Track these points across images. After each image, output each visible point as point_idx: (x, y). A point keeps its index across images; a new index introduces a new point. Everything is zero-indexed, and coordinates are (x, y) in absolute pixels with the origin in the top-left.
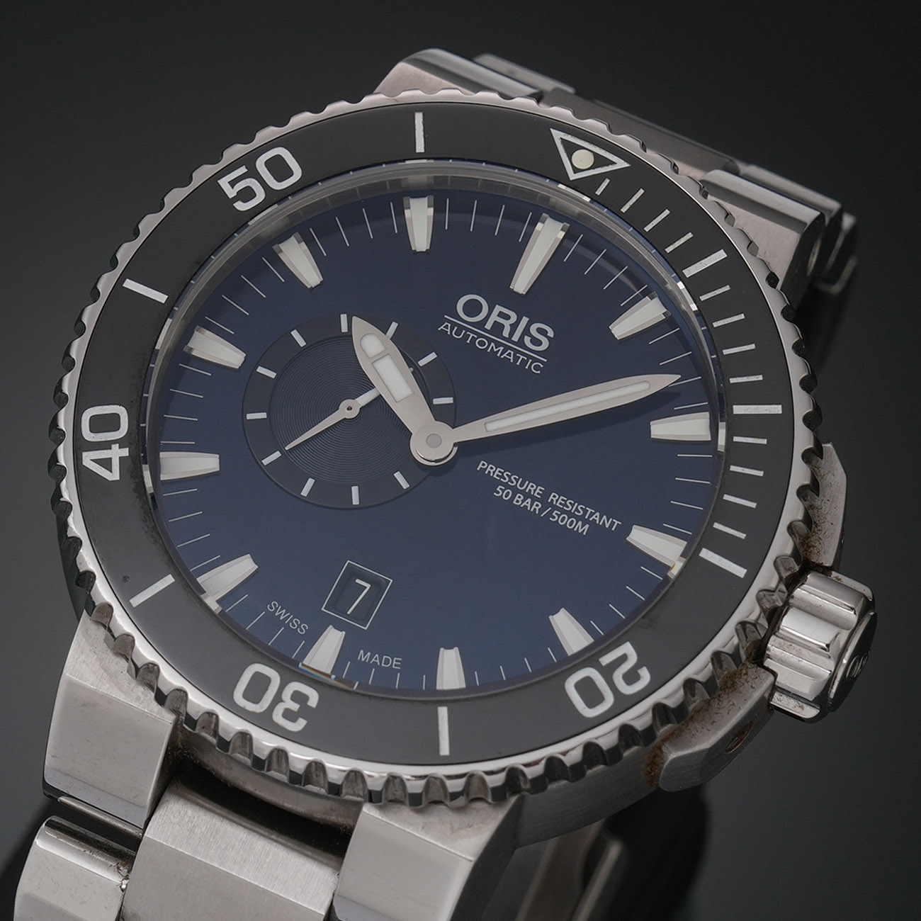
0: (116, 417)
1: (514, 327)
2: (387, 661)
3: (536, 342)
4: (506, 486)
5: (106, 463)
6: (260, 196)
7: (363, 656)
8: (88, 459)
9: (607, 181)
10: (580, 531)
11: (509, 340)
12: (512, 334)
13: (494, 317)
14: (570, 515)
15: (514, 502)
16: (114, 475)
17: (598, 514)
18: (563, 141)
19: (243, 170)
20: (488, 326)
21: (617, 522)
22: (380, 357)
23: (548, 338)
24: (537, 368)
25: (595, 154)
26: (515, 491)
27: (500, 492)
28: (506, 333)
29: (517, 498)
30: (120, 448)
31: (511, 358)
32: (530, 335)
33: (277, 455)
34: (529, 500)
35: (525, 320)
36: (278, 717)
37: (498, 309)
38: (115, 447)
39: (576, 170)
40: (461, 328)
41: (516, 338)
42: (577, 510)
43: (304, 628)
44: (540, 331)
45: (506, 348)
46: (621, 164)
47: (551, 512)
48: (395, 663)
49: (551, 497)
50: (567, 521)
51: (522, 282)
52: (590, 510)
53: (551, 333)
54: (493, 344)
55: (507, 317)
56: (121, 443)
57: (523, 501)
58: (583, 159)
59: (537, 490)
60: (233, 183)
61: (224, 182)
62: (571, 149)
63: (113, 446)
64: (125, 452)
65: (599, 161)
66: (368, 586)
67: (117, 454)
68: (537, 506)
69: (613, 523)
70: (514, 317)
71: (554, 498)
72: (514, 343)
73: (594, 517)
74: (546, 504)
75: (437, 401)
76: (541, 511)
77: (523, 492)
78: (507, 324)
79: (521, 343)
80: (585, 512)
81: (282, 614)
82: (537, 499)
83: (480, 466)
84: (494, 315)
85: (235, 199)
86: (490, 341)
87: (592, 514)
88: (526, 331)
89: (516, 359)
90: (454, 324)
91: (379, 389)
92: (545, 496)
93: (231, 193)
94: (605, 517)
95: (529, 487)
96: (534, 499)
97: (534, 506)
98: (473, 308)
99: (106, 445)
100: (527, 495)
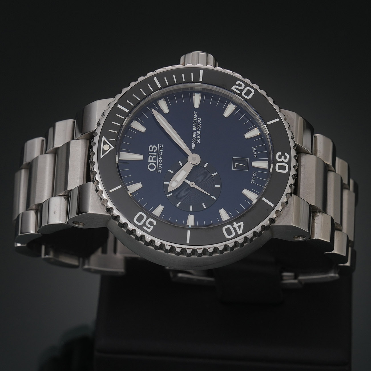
0: (226, 230)
1: (153, 155)
2: (254, 150)
3: (155, 148)
4: (196, 141)
5: (239, 227)
6: (150, 219)
7: (256, 156)
8: (240, 232)
9: (110, 139)
10: (200, 120)
11: (157, 155)
12: (155, 155)
13: (152, 161)
14: (197, 123)
15: (200, 137)
16: (242, 224)
17: (194, 117)
18: (103, 154)
19: (144, 227)
20: (155, 161)
21: (194, 112)
22: (177, 181)
23: (152, 146)
24: (161, 146)
25: (104, 145)
26: (196, 138)
27: (199, 141)
28: (155, 157)
29: (198, 137)
30: (234, 225)
31: (161, 153)
32: (153, 151)
33: (212, 197)
34: (198, 134)
35: (150, 153)
36: (287, 160)
37: (149, 161)
38: (234, 226)
39: (110, 147)
40: (158, 168)
41: (156, 154)
42: (195, 122)
43: (255, 173)
44: (151, 149)
45: (159, 155)
46: (104, 138)
47: (198, 128)
48: (254, 149)
49: (195, 129)
50: (199, 123)
51: (140, 157)
52: (194, 119)
53: (151, 146)
54: (160, 158)
55: (151, 158)
56: (232, 225)
57: (199, 135)
58: (106, 147)
59: (194, 134)
60: (149, 228)
61: (149, 231)
62: (104, 151)
63: (234, 227)
64: (235, 223)
65: (105, 143)
66: (236, 164)
67: (236, 225)
68: (198, 132)
69: (195, 113)
70: (150, 157)
71: (194, 129)
72: (157, 154)
73: (196, 118)
74: (197, 130)
75: (181, 165)
76: (199, 130)
77: (196, 137)
78: (152, 157)
79: (156, 152)
80: (195, 120)
81: (253, 179)
82: (197, 132)
83: (194, 149)
84: (151, 161)
85: (153, 225)
86: (159, 159)
87: (195, 119)
88: (153, 152)
89: (161, 152)
90: (158, 170)
91: (184, 179)
92: (195, 131)
93: (152, 227)
94: (194, 115)
95: (194, 135)
96: (197, 133)
97: (199, 132)
98: (152, 167)
99: (235, 229)
100: (196, 135)
